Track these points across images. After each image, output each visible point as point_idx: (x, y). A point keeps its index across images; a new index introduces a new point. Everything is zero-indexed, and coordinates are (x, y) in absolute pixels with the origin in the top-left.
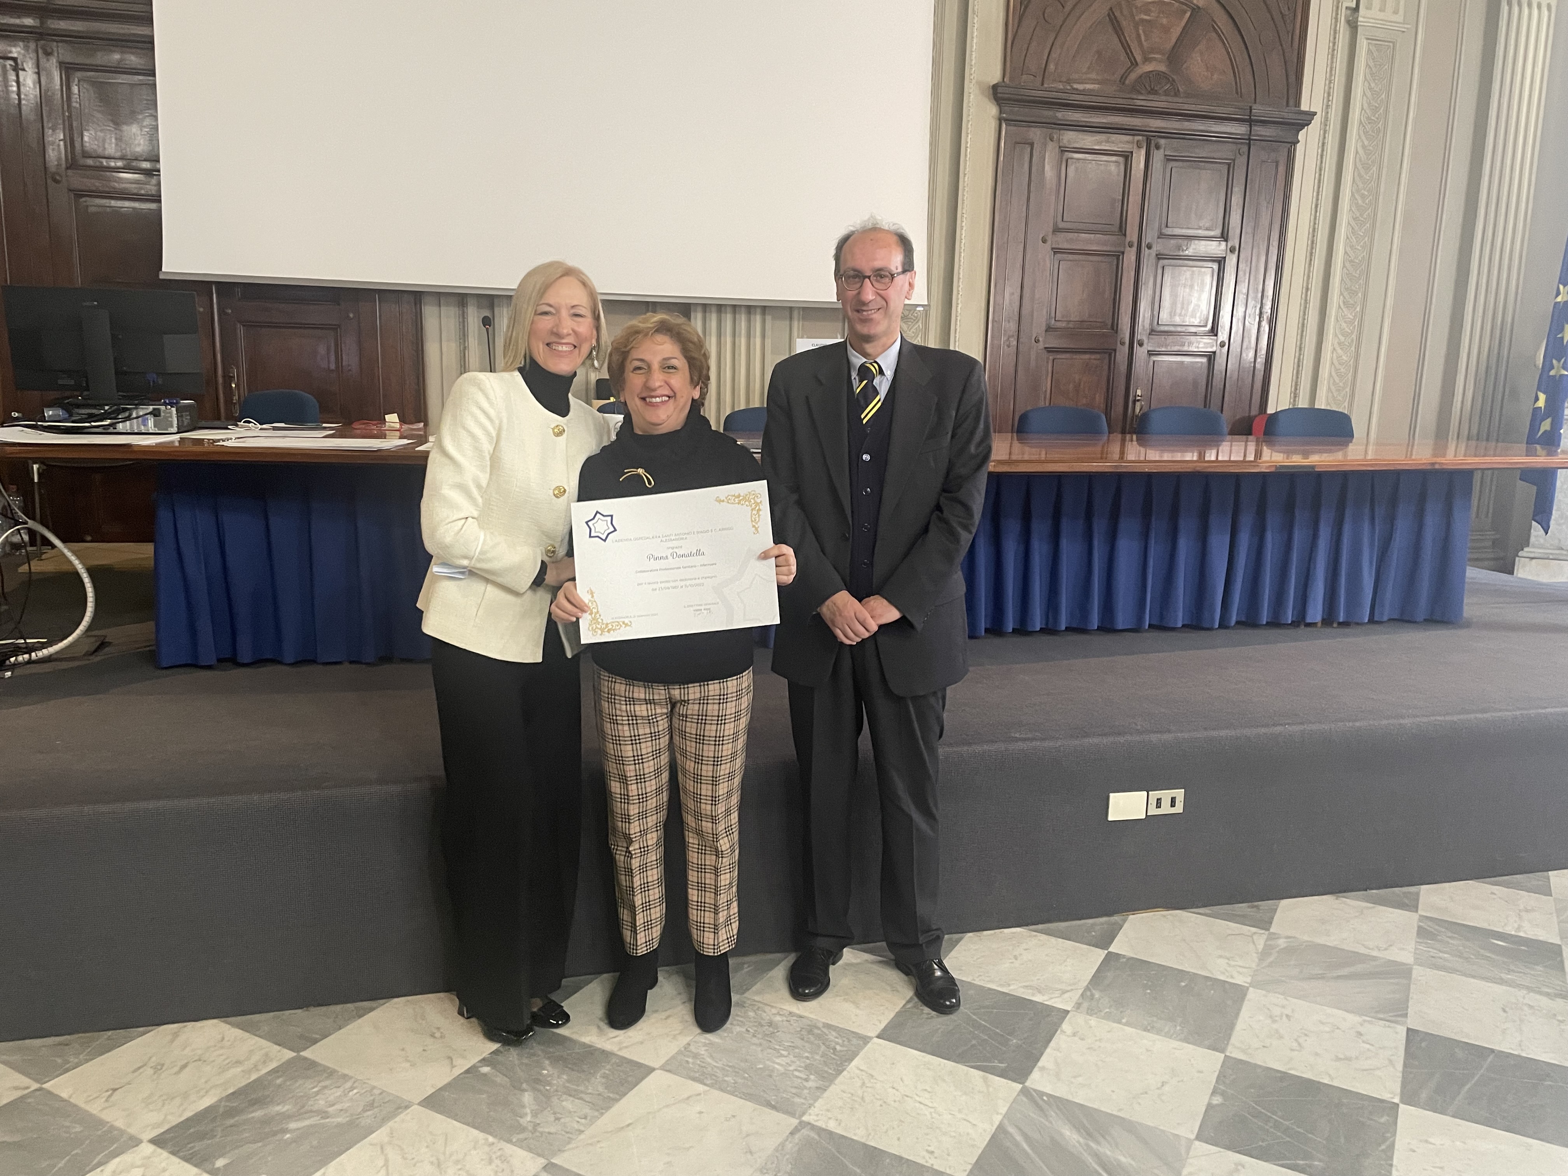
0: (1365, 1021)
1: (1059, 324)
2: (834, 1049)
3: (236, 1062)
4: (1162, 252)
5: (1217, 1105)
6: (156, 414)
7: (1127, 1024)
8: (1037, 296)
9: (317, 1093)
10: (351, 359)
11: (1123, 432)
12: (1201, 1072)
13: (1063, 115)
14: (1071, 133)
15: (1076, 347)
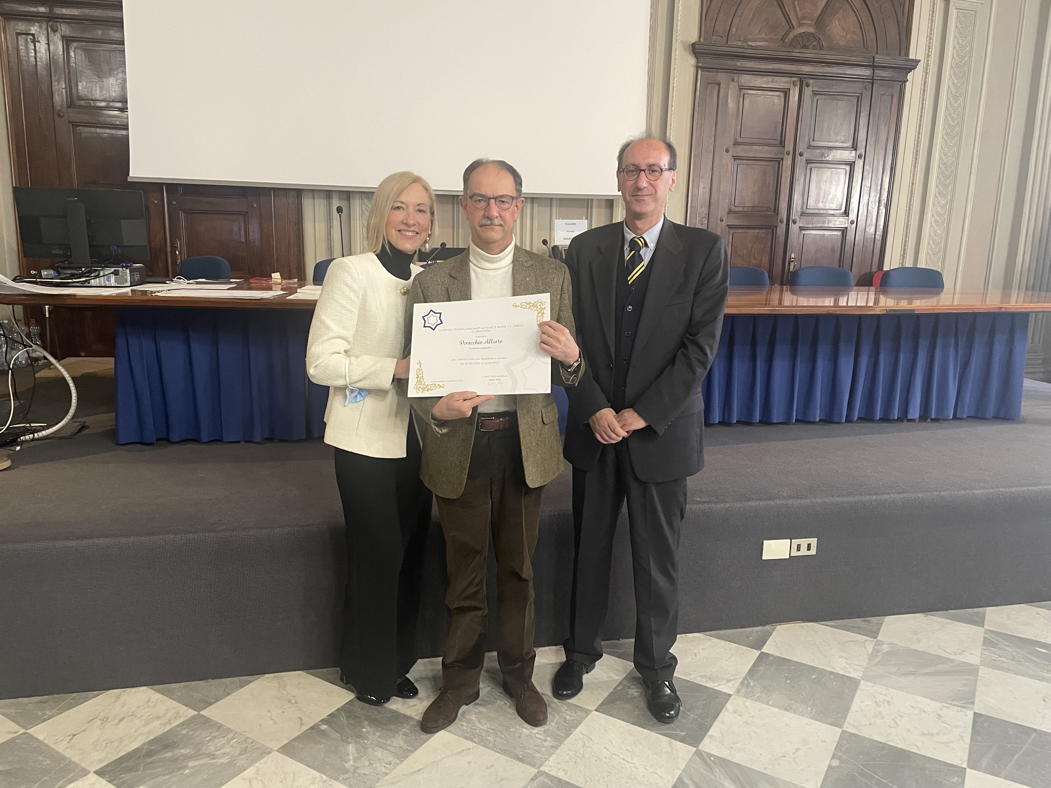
0: (945, 706)
1: (737, 209)
2: (565, 719)
3: (156, 718)
4: (810, 158)
5: (835, 766)
6: (116, 273)
7: (774, 705)
8: (722, 190)
9: (209, 741)
10: (255, 233)
11: (782, 284)
12: (825, 742)
13: (740, 64)
14: (746, 76)
15: (749, 224)
